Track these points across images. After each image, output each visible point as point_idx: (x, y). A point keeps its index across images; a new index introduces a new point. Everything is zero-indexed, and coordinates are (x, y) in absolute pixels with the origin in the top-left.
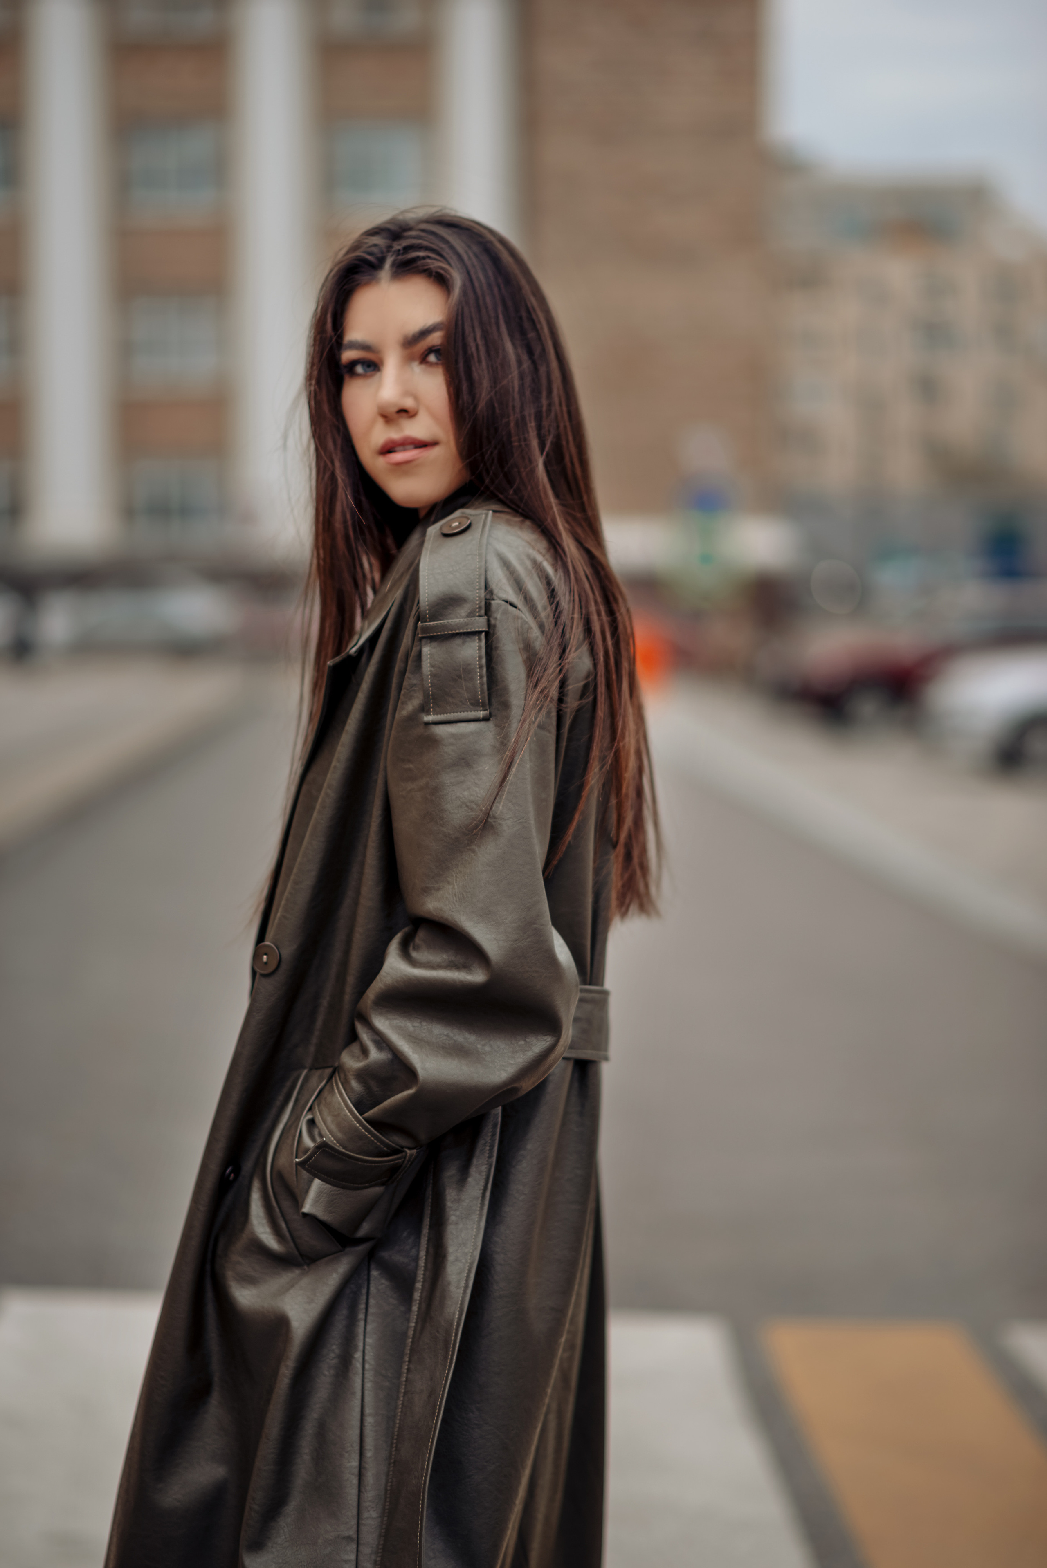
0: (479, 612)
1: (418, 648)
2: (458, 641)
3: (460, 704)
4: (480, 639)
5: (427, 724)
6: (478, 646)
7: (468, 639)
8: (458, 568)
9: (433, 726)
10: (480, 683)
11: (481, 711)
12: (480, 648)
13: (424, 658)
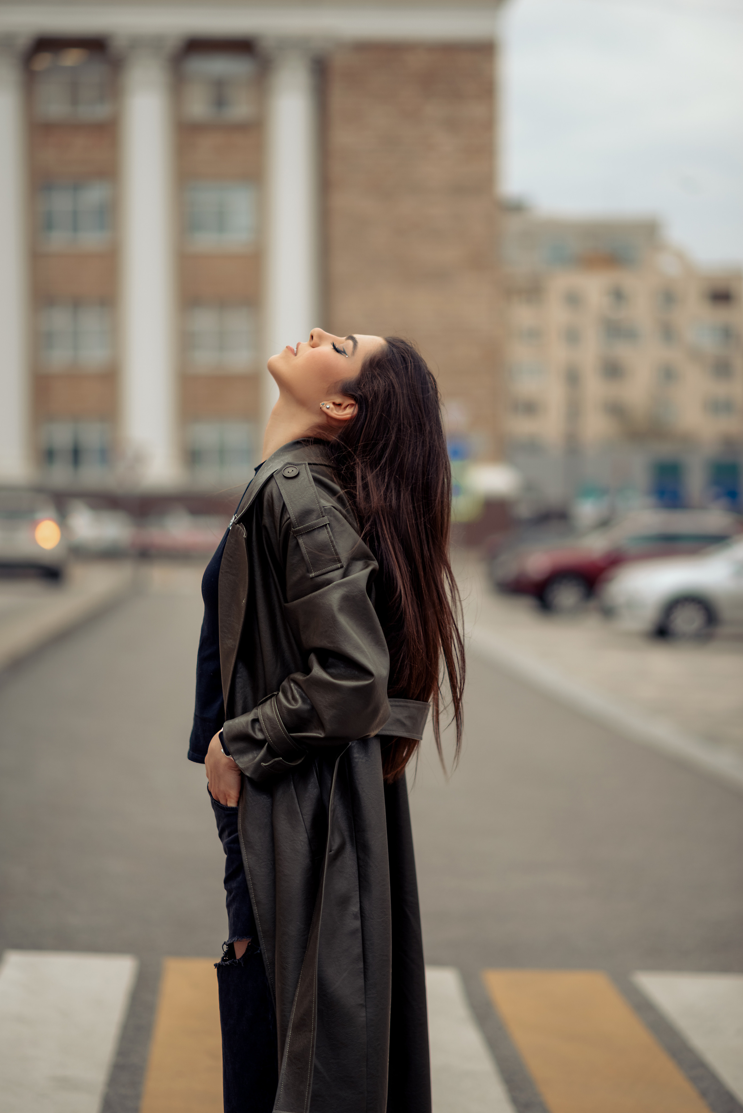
0: (322, 515)
1: (295, 542)
2: (316, 532)
3: (327, 563)
4: (327, 528)
5: (312, 578)
6: (327, 532)
7: (321, 530)
8: (304, 495)
9: (316, 578)
10: (334, 550)
11: (338, 564)
12: (328, 532)
13: (301, 545)
